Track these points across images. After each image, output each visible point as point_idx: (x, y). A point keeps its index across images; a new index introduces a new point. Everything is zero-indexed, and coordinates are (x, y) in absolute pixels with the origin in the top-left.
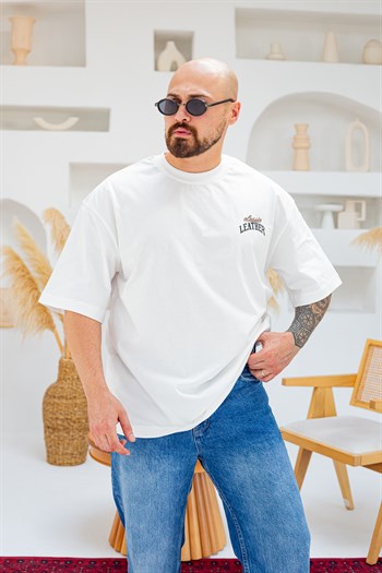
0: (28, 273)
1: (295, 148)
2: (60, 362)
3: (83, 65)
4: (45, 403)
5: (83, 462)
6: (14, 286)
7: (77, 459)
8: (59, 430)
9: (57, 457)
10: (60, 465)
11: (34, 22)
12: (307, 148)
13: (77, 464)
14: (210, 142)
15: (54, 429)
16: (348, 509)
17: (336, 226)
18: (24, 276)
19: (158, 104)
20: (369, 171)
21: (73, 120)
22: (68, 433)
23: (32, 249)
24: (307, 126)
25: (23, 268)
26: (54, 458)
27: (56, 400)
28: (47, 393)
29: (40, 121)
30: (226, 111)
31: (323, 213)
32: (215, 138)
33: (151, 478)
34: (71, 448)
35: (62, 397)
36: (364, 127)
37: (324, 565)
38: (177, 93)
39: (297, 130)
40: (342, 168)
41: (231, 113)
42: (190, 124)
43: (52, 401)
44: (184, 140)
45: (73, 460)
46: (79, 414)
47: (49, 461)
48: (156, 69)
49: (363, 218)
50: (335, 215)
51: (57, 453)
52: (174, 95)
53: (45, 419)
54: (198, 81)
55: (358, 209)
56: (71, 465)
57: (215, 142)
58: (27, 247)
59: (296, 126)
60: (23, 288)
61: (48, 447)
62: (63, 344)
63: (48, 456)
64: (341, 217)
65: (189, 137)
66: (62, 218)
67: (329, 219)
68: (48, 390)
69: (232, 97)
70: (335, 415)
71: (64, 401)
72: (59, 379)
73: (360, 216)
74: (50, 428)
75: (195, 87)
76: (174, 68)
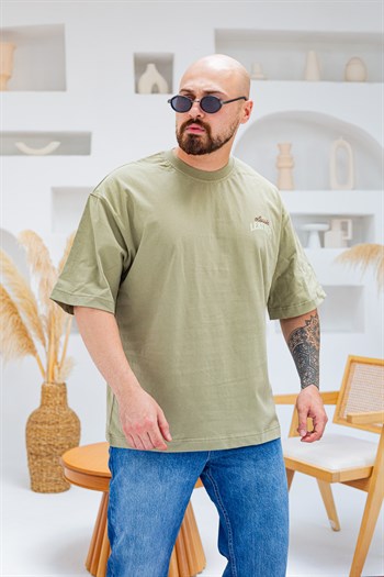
0: (8, 297)
1: (279, 168)
2: (43, 387)
3: (63, 88)
4: (28, 429)
5: (68, 489)
7: (61, 486)
8: (42, 456)
9: (41, 484)
10: (44, 492)
11: (14, 48)
12: (291, 167)
13: (61, 491)
14: (223, 140)
15: (37, 456)
16: (335, 530)
17: (323, 245)
18: (3, 300)
19: (171, 101)
20: (354, 189)
21: (55, 145)
22: (51, 459)
23: (12, 274)
24: (290, 145)
26: (38, 485)
27: (39, 426)
28: (29, 420)
29: (21, 146)
30: (240, 109)
31: (309, 233)
32: (227, 136)
33: (161, 488)
34: (54, 475)
35: (44, 423)
36: (348, 145)
38: (191, 89)
39: (281, 150)
40: (328, 188)
41: (244, 112)
42: (204, 121)
43: (35, 426)
44: (197, 136)
45: (57, 488)
46: (62, 440)
47: (32, 489)
48: (137, 91)
49: (350, 237)
50: (321, 234)
51: (40, 480)
52: (188, 91)
53: (28, 446)
54: (214, 77)
55: (344, 228)
56: (55, 491)
57: (227, 140)
58: (8, 271)
59: (279, 145)
61: (32, 474)
62: (45, 369)
63: (32, 484)
64: (327, 236)
65: (203, 135)
67: (315, 239)
68: (31, 416)
69: (245, 95)
71: (47, 427)
72: (42, 405)
73: (346, 235)
74: (34, 455)
75: (210, 83)
76: (155, 90)
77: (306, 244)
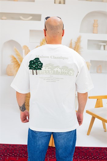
0: (18, 63)
1: (94, 27)
3: (34, 1)
6: (14, 66)
12: (97, 27)
17: (104, 49)
18: (17, 63)
21: (31, 17)
23: (19, 56)
24: (97, 20)
25: (17, 61)
29: (21, 17)
31: (101, 45)
37: (98, 149)
39: (95, 21)
48: (55, 3)
50: (104, 46)
58: (18, 55)
59: (94, 20)
60: (17, 67)
64: (106, 47)
66: (28, 48)
67: (102, 47)
70: (103, 107)
76: (60, 3)
77: (99, 49)
